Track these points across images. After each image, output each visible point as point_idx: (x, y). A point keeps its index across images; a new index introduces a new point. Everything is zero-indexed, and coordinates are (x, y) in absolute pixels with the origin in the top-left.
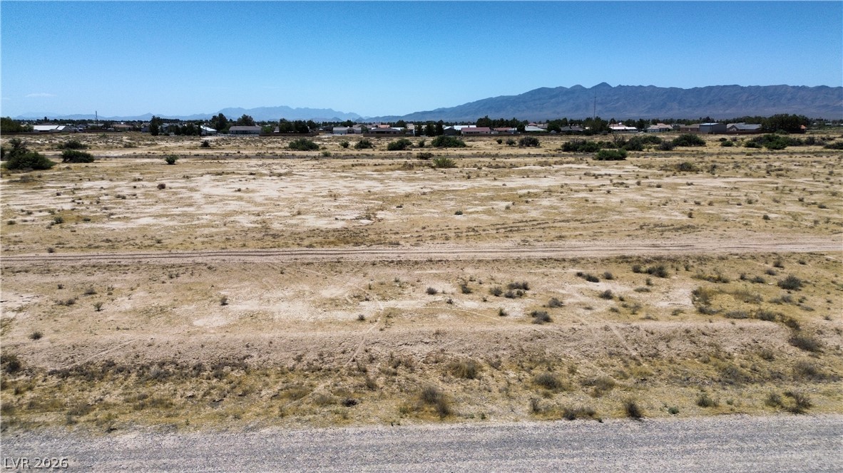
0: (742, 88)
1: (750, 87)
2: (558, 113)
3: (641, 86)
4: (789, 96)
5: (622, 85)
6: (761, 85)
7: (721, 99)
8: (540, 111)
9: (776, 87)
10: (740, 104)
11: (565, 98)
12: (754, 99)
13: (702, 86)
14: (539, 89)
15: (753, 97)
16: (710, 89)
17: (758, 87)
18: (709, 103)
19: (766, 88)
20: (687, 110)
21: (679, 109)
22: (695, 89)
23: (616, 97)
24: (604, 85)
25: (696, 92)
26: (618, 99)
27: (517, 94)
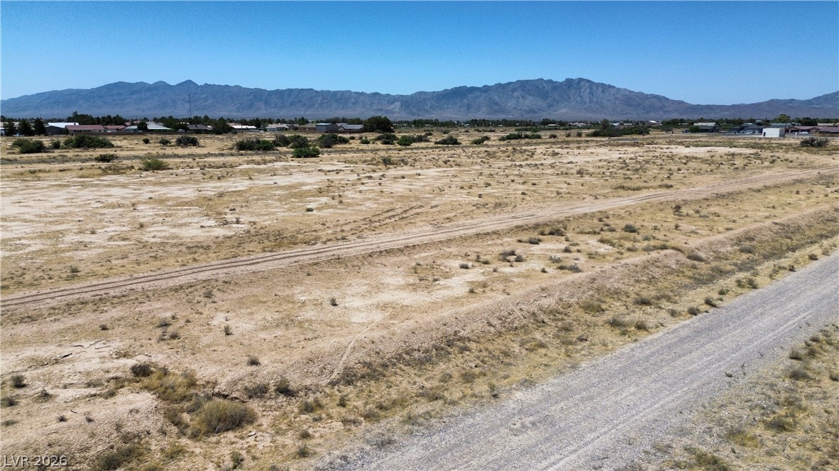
0: (316, 92)
1: (322, 91)
2: (143, 111)
3: (227, 86)
4: (353, 100)
5: (208, 83)
6: (331, 90)
7: (300, 101)
8: (121, 108)
9: (343, 93)
10: (316, 105)
11: (148, 94)
12: (327, 102)
13: (283, 88)
14: (116, 84)
15: (326, 101)
16: (290, 91)
17: (329, 92)
18: (291, 104)
19: (335, 93)
20: (273, 110)
21: (266, 109)
22: (277, 91)
23: (204, 96)
24: (189, 82)
25: (279, 93)
26: (206, 98)
27: (89, 88)
